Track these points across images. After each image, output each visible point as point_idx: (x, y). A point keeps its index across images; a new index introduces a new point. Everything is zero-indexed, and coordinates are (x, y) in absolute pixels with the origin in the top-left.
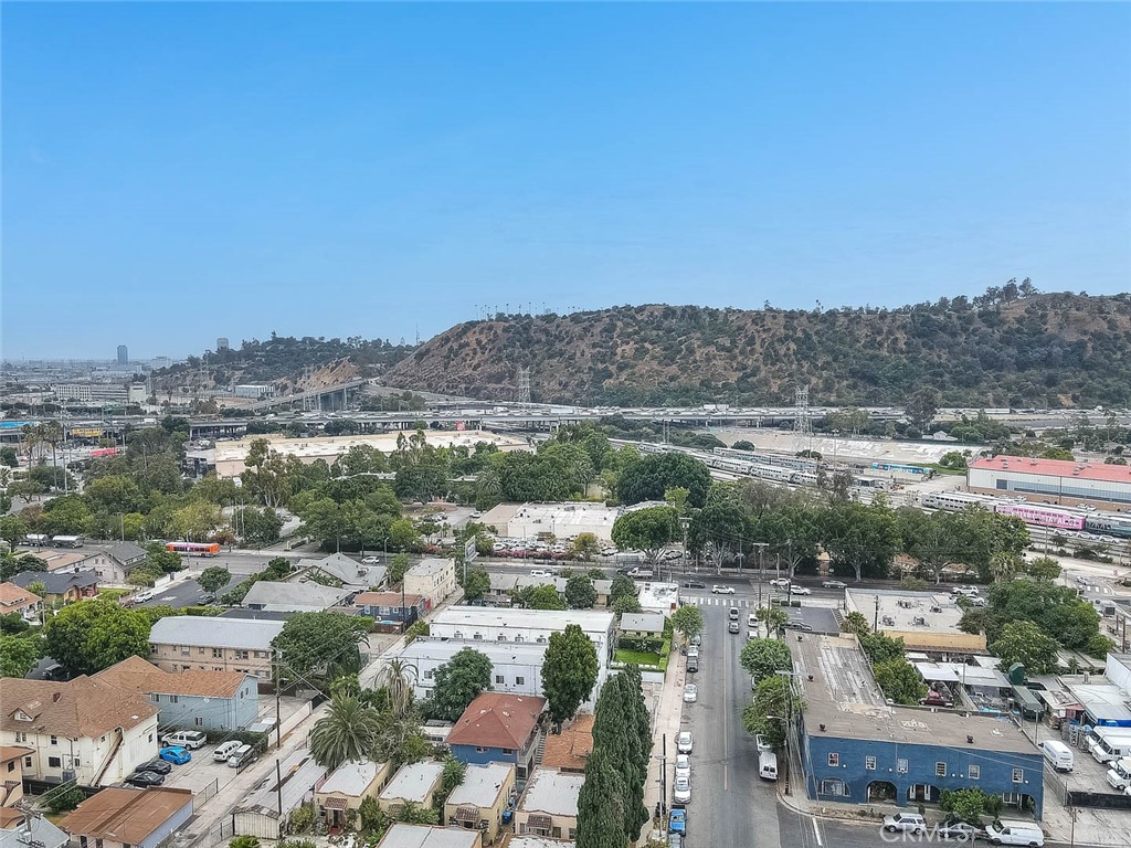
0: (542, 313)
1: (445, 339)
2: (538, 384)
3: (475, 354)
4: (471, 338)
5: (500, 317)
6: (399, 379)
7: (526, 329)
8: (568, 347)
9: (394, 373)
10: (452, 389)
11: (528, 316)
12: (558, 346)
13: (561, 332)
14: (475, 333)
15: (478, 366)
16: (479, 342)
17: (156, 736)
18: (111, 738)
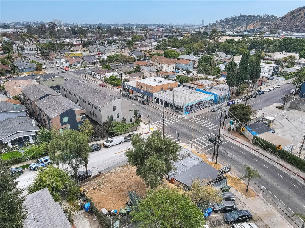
3: (302, 18)
4: (302, 13)
10: (291, 30)
17: (174, 68)
18: (167, 65)
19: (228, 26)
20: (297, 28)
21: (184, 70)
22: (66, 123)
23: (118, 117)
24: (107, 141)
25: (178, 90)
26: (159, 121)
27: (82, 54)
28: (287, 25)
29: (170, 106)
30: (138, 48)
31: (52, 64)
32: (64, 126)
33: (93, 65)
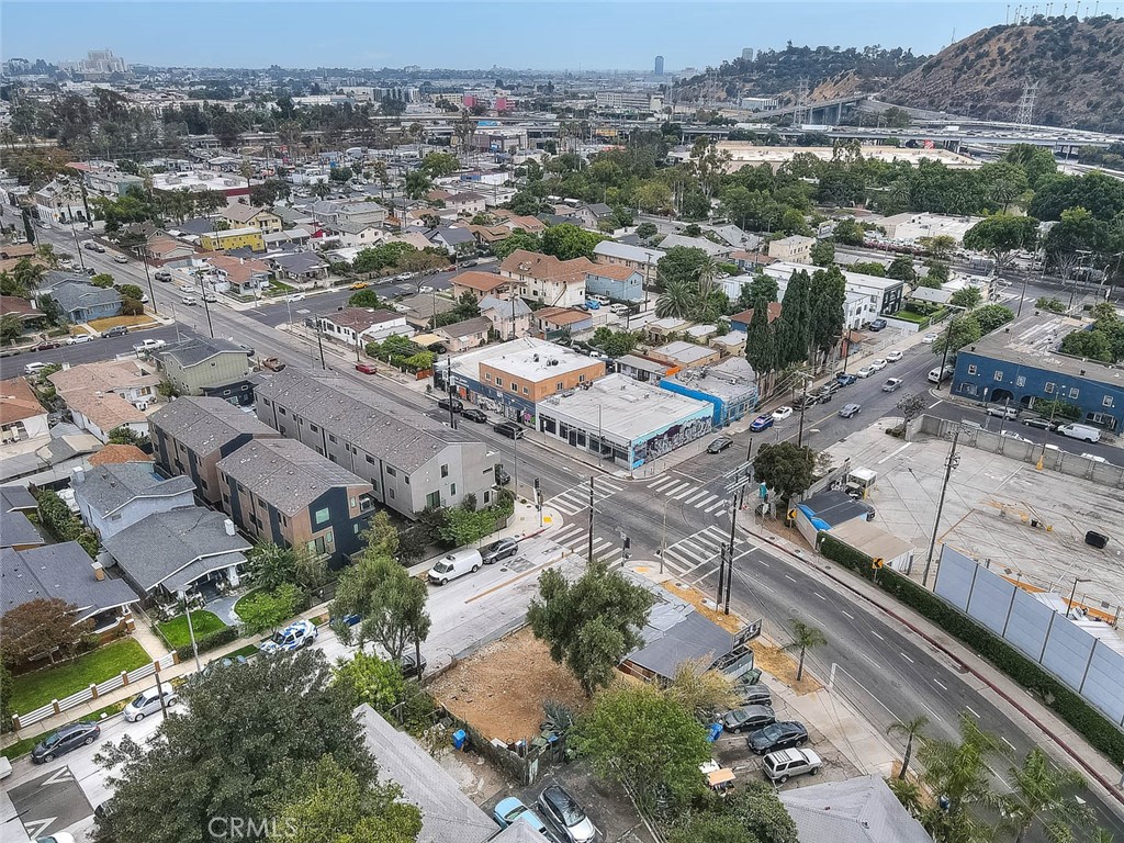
0: (1091, 15)
1: (962, 48)
2: (1061, 103)
3: (993, 66)
4: (992, 48)
5: (1038, 20)
6: (900, 94)
7: (1065, 35)
8: (1113, 60)
9: (897, 88)
10: (956, 107)
11: (1073, 19)
12: (1101, 57)
13: (1110, 39)
14: (999, 40)
15: (994, 79)
16: (1001, 51)
17: (584, 293)
18: (561, 286)
19: (749, 86)
20: (979, 100)
21: (613, 301)
22: (324, 525)
23: (453, 493)
24: (439, 568)
25: (605, 388)
26: (564, 494)
27: (260, 237)
28: (945, 93)
29: (588, 442)
30: (449, 204)
31: (165, 281)
32: (320, 534)
33: (310, 285)
